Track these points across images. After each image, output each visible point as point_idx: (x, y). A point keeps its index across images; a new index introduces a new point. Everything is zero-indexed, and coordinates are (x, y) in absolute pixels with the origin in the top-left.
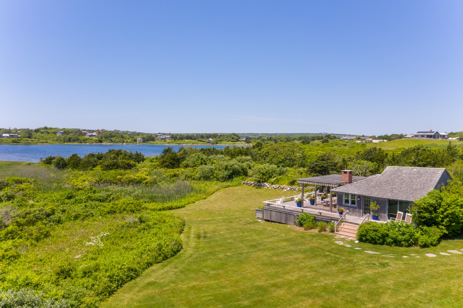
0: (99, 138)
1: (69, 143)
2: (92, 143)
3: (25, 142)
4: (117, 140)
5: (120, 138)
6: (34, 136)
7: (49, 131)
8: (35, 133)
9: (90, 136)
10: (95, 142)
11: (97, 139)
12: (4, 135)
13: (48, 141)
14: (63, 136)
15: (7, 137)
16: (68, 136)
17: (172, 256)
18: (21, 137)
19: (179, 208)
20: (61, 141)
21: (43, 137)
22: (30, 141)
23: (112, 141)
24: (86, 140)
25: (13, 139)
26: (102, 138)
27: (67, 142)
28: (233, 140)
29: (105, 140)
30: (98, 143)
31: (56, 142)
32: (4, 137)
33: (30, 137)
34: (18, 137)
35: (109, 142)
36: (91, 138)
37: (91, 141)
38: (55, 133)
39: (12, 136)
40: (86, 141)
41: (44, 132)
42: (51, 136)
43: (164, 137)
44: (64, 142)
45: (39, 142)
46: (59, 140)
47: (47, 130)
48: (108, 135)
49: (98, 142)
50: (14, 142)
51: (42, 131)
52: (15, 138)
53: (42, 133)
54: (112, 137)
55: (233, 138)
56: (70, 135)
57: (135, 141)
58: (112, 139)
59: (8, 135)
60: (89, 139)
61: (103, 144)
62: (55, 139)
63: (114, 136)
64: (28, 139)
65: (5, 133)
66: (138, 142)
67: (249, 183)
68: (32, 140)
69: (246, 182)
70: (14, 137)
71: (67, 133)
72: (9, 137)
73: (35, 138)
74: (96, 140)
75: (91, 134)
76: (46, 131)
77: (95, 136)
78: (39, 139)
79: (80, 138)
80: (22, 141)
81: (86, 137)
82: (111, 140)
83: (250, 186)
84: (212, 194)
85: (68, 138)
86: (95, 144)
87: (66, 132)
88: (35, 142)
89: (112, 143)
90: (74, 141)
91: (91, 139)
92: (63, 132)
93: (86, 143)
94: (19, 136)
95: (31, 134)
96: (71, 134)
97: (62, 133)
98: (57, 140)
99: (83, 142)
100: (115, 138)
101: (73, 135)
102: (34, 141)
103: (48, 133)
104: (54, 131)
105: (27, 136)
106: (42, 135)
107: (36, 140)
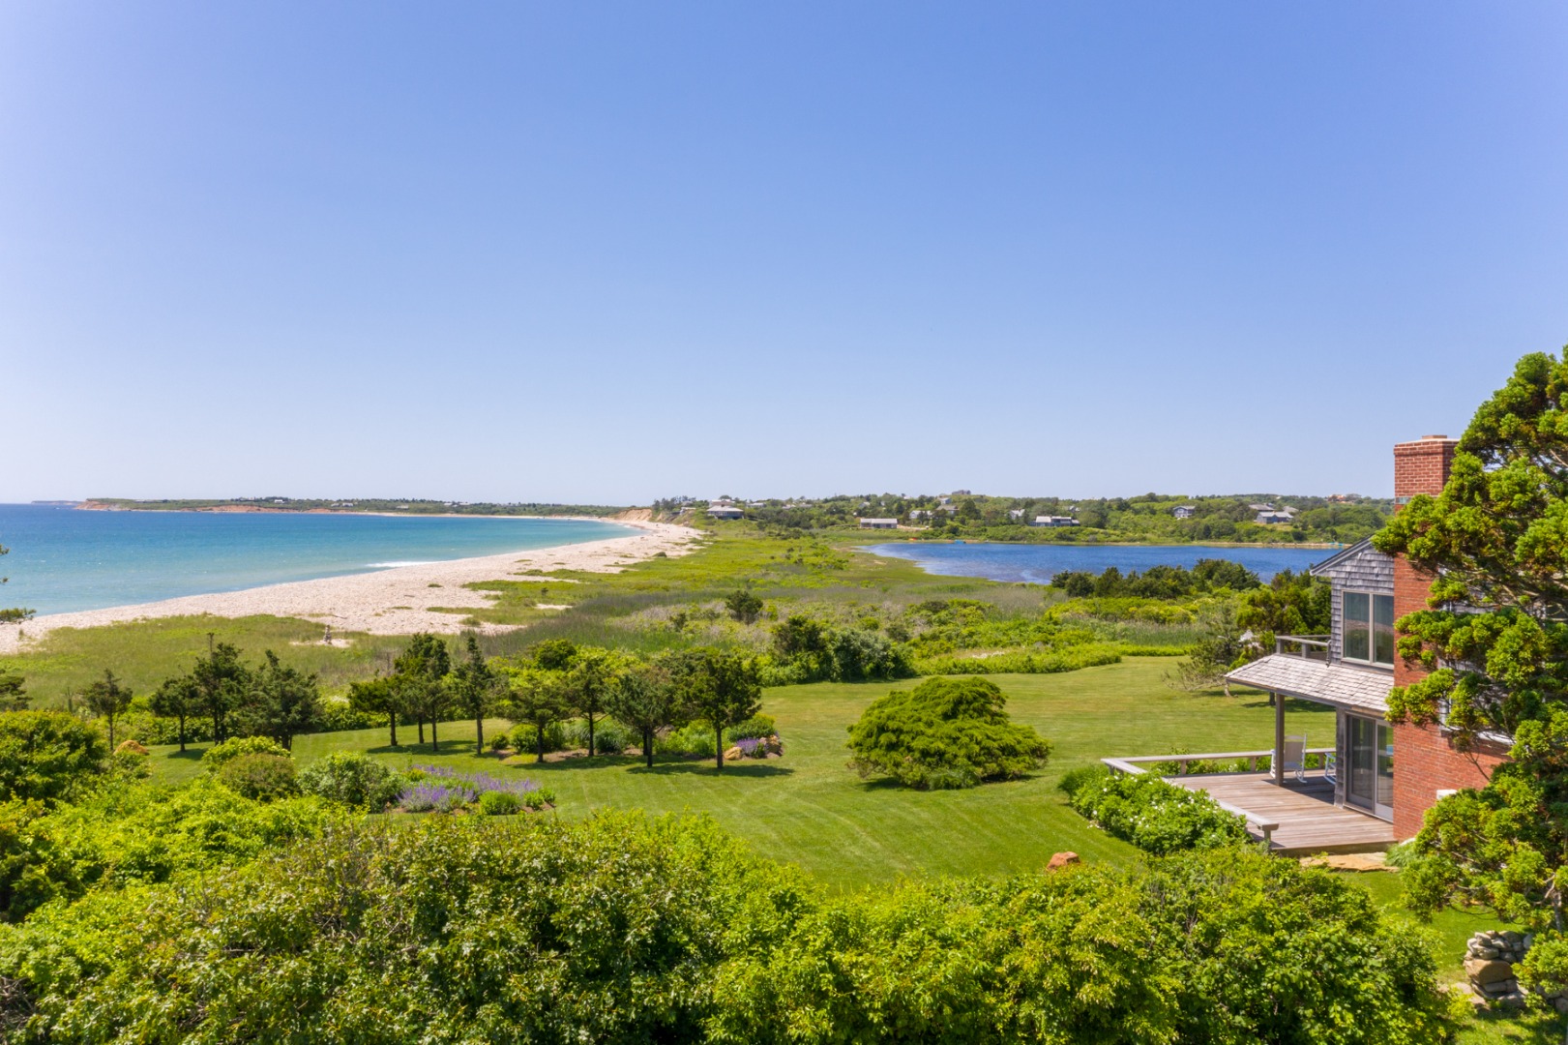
0: (1296, 527)
1: (1205, 543)
2: (1274, 541)
3: (1088, 538)
4: (1356, 534)
5: (1367, 528)
6: (1114, 522)
7: (1157, 506)
8: (1117, 513)
9: (1270, 520)
10: (1282, 538)
11: (1290, 529)
12: (1039, 519)
13: (1148, 535)
14: (1191, 522)
15: (1046, 524)
16: (1206, 521)
18: (1079, 525)
20: (1183, 536)
21: (1136, 525)
22: (1100, 537)
23: (1336, 537)
24: (1256, 533)
25: (1060, 529)
26: (1304, 527)
27: (1200, 539)
29: (1313, 534)
30: (1290, 541)
31: (1170, 539)
32: (1039, 524)
33: (1101, 526)
34: (1073, 525)
35: (1327, 540)
36: (1270, 527)
37: (1271, 536)
38: (1171, 512)
39: (1059, 520)
40: (1253, 537)
41: (1143, 509)
42: (1159, 520)
44: (1192, 538)
45: (1125, 537)
46: (1177, 533)
47: (1151, 504)
48: (1329, 518)
49: (1292, 538)
50: (1061, 537)
51: (1137, 506)
52: (1065, 528)
53: (1136, 512)
54: (1338, 522)
56: (1209, 520)
58: (1338, 529)
59: (1048, 519)
60: (1264, 529)
61: (1306, 545)
62: (1170, 529)
63: (1349, 520)
64: (1097, 530)
65: (1043, 513)
68: (1106, 534)
70: (1063, 525)
71: (1204, 512)
72: (1052, 525)
73: (1115, 528)
74: (1287, 533)
75: (1271, 514)
76: (1149, 507)
77: (1284, 519)
78: (1125, 529)
79: (1237, 526)
80: (1081, 537)
81: (1259, 522)
82: (1334, 533)
85: (1202, 527)
86: (1280, 544)
87: (1202, 507)
88: (1114, 537)
89: (1337, 543)
90: (1220, 535)
91: (1272, 531)
92: (1193, 508)
93: (1255, 541)
94: (1074, 521)
95: (1104, 517)
96: (1213, 516)
97: (1190, 511)
98: (1173, 532)
99: (1246, 538)
100: (1348, 526)
101: (1221, 518)
102: (1110, 535)
103: (1153, 512)
104: (1168, 505)
105: (1096, 520)
106: (1136, 518)
107: (1118, 532)
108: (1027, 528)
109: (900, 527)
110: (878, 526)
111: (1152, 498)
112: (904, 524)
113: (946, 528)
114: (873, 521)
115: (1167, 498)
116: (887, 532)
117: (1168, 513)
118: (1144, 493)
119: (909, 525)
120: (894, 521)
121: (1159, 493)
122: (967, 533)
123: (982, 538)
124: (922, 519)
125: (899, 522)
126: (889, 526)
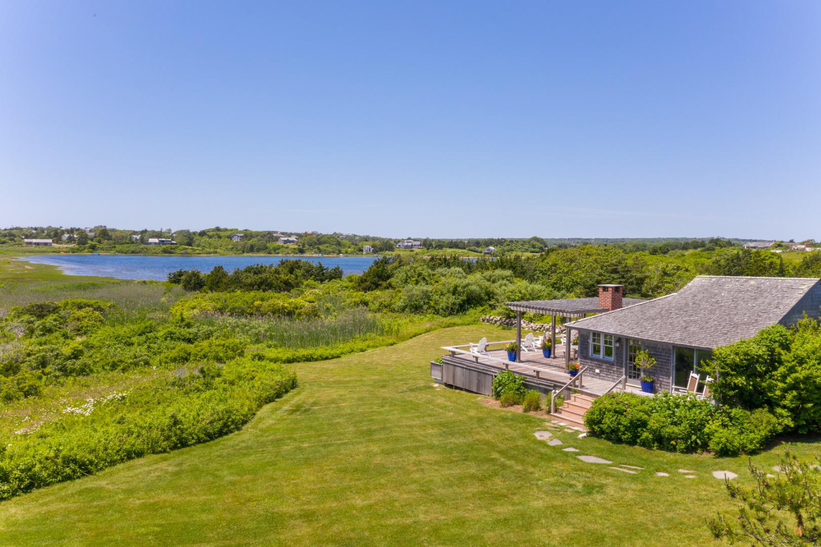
0: (299, 246)
1: (250, 254)
2: (288, 253)
3: (182, 252)
4: (330, 249)
5: (334, 246)
6: (197, 242)
7: (222, 234)
8: (199, 238)
9: (286, 242)
10: (293, 252)
11: (296, 247)
12: (151, 240)
13: (218, 250)
14: (242, 243)
15: (155, 243)
16: (250, 242)
17: (199, 441)
18: (176, 244)
19: (327, 358)
20: (238, 251)
21: (210, 244)
22: (189, 251)
23: (320, 251)
24: (279, 249)
25: (164, 246)
26: (304, 246)
27: (248, 252)
28: (533, 250)
29: (308, 249)
30: (297, 253)
31: (231, 253)
32: (151, 243)
33: (189, 244)
34: (173, 244)
35: (316, 253)
36: (286, 245)
37: (287, 250)
38: (230, 237)
39: (163, 241)
40: (277, 251)
41: (214, 235)
42: (224, 241)
43: (410, 244)
44: (243, 252)
45: (204, 251)
46: (235, 249)
47: (219, 232)
48: (315, 240)
49: (298, 251)
50: (165, 251)
51: (210, 234)
52: (168, 246)
53: (210, 237)
54: (320, 243)
55: (534, 247)
56: (253, 241)
57: (361, 250)
58: (321, 247)
59: (156, 240)
60: (282, 247)
61: (305, 255)
62: (230, 247)
63: (325, 242)
64: (187, 247)
65: (153, 237)
66: (364, 253)
67: (492, 320)
68: (193, 249)
69: (487, 317)
70: (166, 244)
71: (249, 237)
72: (159, 244)
73: (198, 246)
74: (295, 249)
75: (286, 239)
76: (217, 234)
77: (293, 242)
78: (204, 246)
79: (268, 245)
80: (178, 251)
81: (280, 243)
82: (319, 249)
83: (494, 324)
84: (411, 338)
85: (249, 245)
86: (291, 255)
87: (247, 235)
88: (198, 251)
89: (320, 255)
90: (259, 250)
91: (287, 248)
92: (242, 235)
93: (278, 253)
94: (173, 242)
95: (191, 239)
96: (255, 239)
97: (241, 237)
98: (232, 248)
99: (273, 252)
100: (326, 245)
101: (258, 241)
102: (195, 250)
103: (220, 237)
104: (228, 233)
105: (186, 241)
106: (210, 240)
107: (200, 248)
108: (143, 246)
109: (54, 245)
110: (38, 244)
111: (218, 229)
112: (57, 243)
113: (87, 245)
114: (34, 241)
115: (226, 230)
116: (44, 248)
117: (228, 238)
118: (213, 227)
119: (61, 244)
120: (50, 241)
121: (222, 227)
122: (102, 249)
123: (113, 252)
124: (70, 240)
125: (53, 242)
126: (46, 244)
